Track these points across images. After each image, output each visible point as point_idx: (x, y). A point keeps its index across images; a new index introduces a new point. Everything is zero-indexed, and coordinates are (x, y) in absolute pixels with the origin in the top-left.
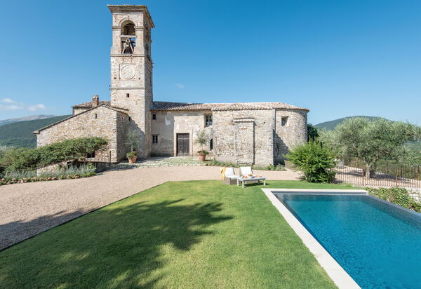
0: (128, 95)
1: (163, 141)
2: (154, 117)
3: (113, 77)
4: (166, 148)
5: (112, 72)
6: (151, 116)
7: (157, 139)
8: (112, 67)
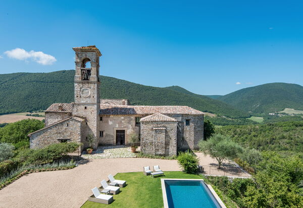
0: (86, 108)
1: (107, 135)
2: (101, 119)
3: (76, 96)
4: (109, 140)
5: (75, 92)
6: (99, 119)
7: (102, 134)
8: (76, 89)
